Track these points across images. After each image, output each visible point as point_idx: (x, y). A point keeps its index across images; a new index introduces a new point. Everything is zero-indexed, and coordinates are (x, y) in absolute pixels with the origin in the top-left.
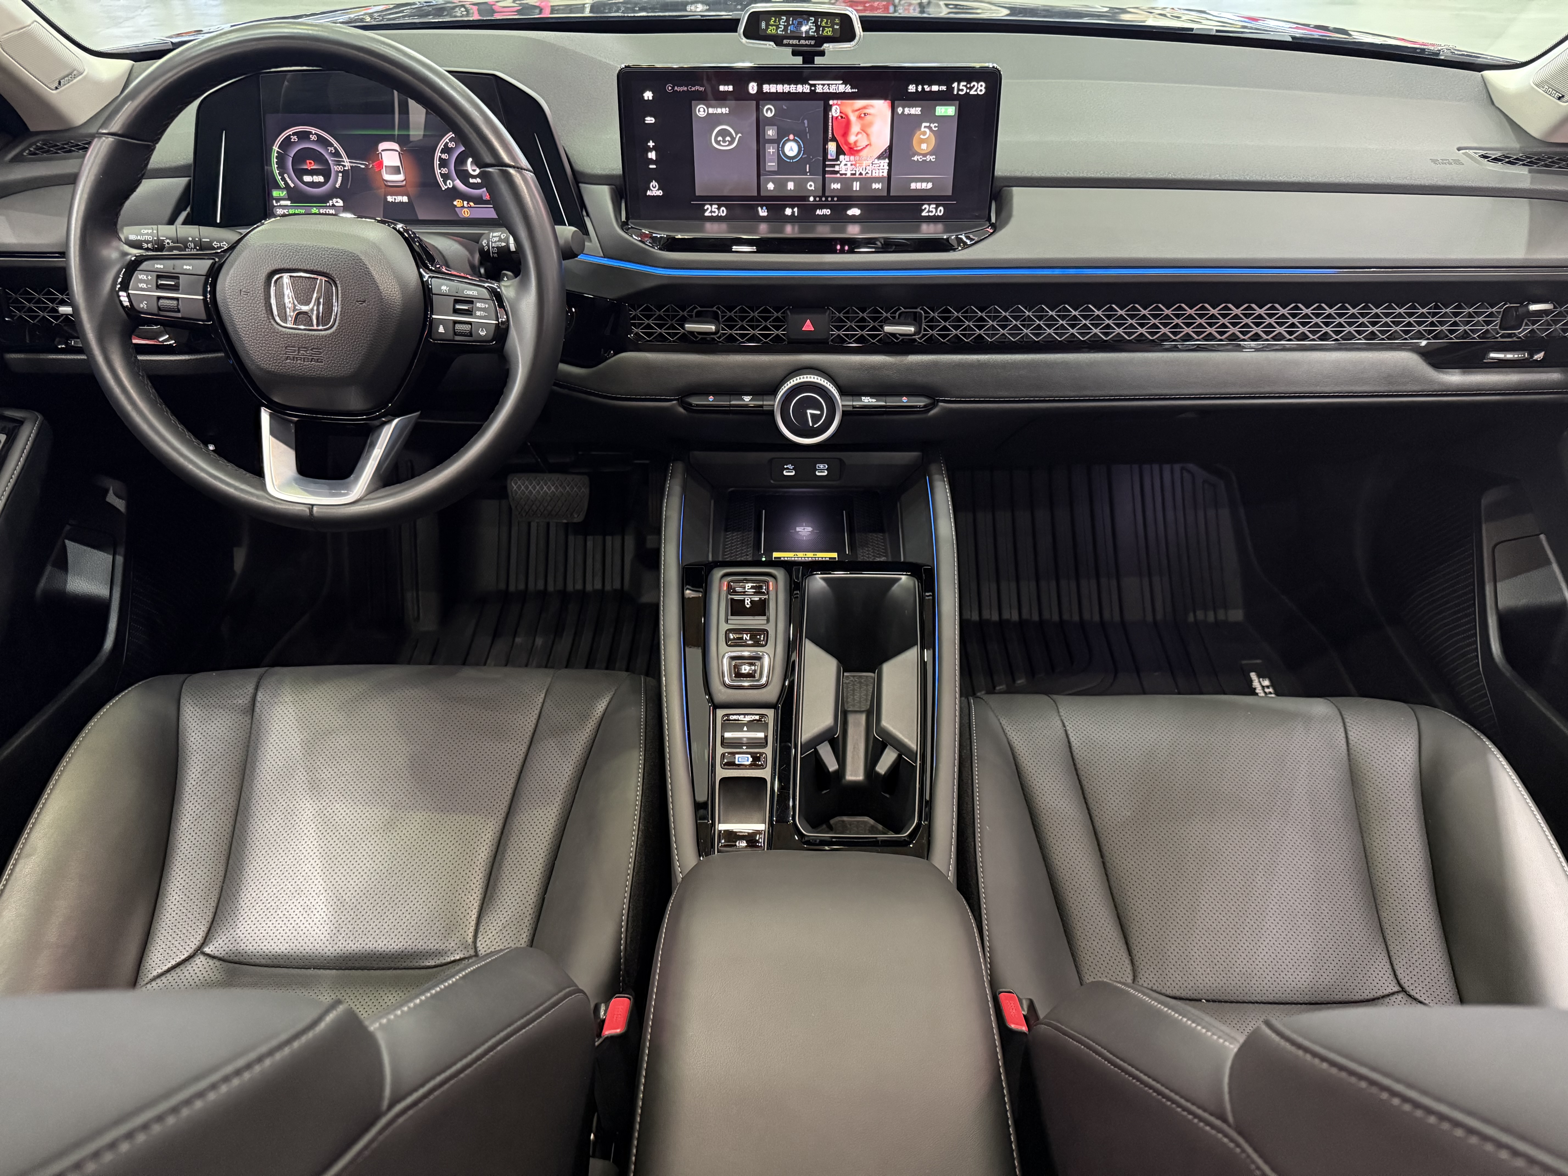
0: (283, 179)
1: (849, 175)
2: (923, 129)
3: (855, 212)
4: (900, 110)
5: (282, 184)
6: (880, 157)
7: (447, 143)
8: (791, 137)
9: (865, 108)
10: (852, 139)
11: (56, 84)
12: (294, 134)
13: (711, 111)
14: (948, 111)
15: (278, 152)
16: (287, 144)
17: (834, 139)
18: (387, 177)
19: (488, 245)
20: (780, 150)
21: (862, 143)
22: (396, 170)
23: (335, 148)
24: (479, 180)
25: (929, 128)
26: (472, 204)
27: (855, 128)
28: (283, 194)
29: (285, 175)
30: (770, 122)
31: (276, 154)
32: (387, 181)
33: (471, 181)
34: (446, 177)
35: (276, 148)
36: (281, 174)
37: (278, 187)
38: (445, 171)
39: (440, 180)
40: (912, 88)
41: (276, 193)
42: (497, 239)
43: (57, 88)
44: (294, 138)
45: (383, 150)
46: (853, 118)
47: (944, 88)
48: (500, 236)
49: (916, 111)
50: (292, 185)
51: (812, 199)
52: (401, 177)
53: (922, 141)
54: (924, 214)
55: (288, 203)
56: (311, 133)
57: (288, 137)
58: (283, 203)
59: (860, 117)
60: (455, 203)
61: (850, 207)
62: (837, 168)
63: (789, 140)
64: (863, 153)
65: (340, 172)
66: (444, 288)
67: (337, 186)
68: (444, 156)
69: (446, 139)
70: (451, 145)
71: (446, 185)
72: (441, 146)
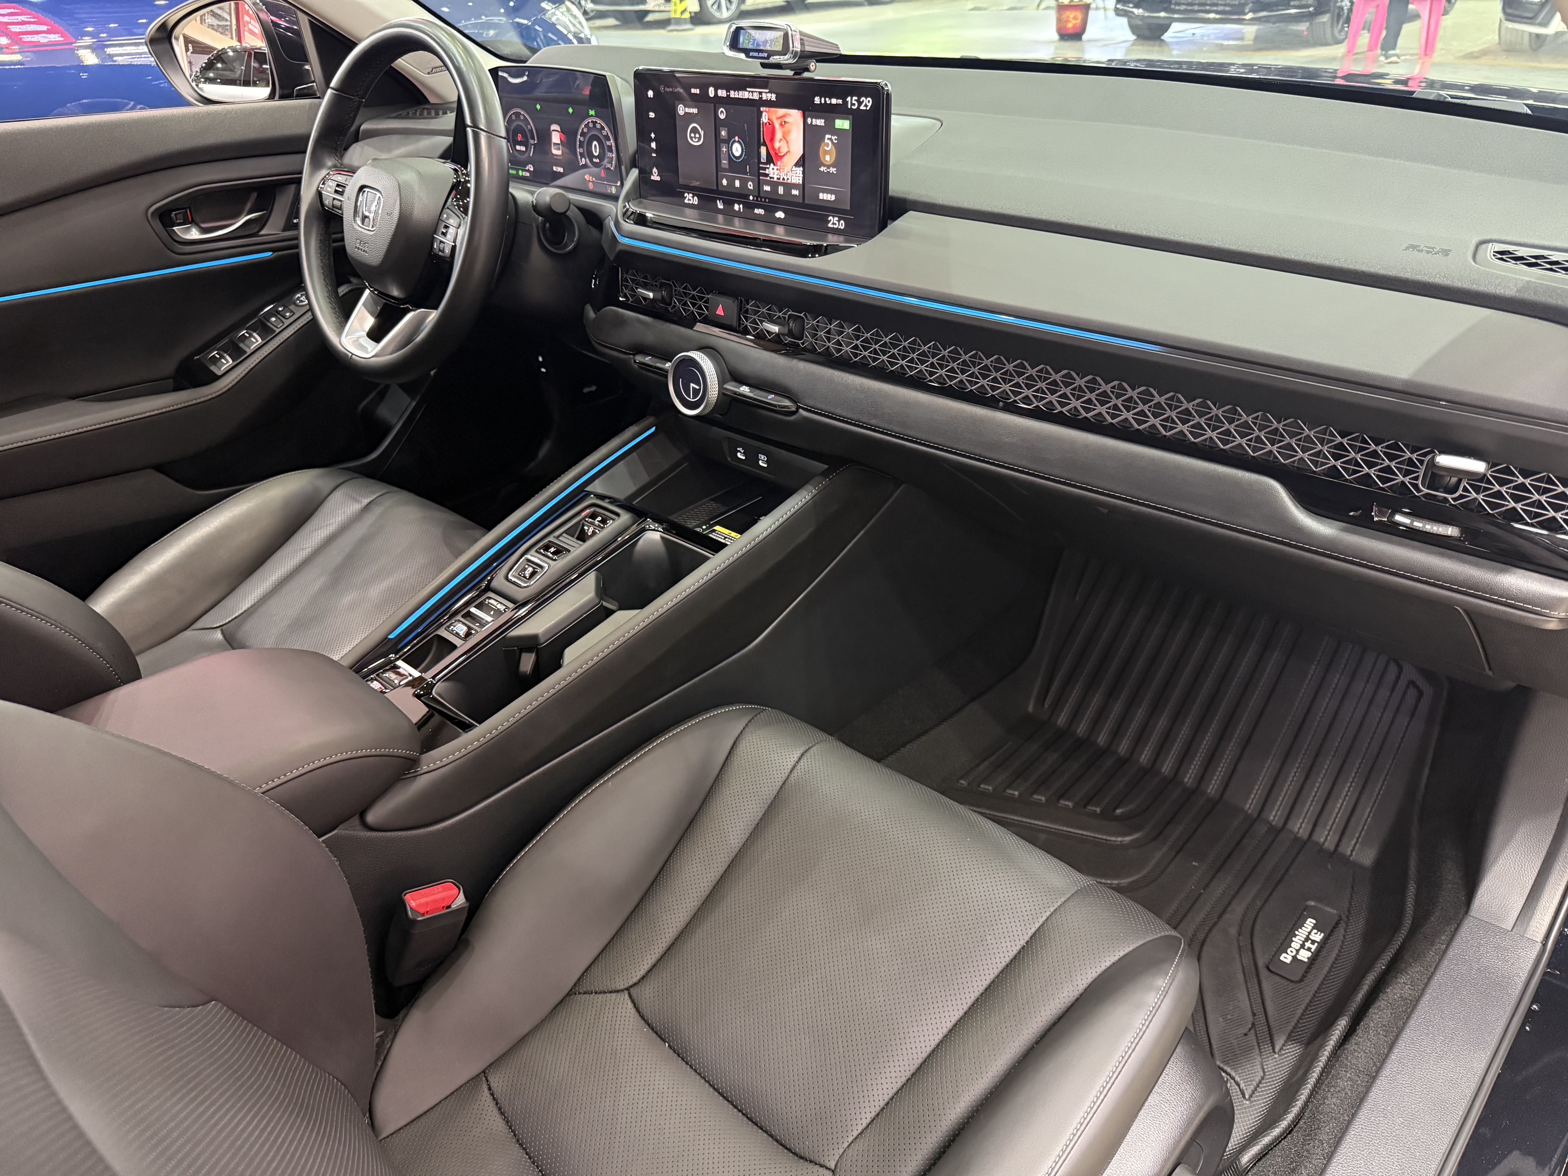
1: (775, 179)
2: (826, 141)
3: (780, 215)
6: (797, 165)
7: (583, 128)
8: (737, 138)
9: (784, 116)
10: (777, 145)
11: (430, 70)
12: (513, 114)
13: (687, 110)
14: (843, 124)
17: (765, 144)
18: (554, 151)
20: (730, 149)
21: (784, 150)
22: (558, 146)
23: (531, 127)
24: (598, 161)
25: (831, 139)
27: (779, 135)
30: (724, 123)
32: (554, 154)
33: (594, 160)
34: (582, 155)
38: (581, 150)
39: (579, 157)
40: (817, 100)
43: (428, 73)
44: (514, 117)
45: (553, 130)
46: (777, 125)
47: (840, 101)
49: (820, 122)
51: (751, 198)
52: (560, 152)
53: (827, 152)
54: (830, 225)
56: (521, 114)
59: (781, 125)
61: (777, 210)
62: (767, 172)
63: (735, 141)
64: (784, 159)
65: (533, 144)
66: (445, 216)
67: (531, 155)
68: (583, 138)
69: (583, 125)
70: (585, 130)
71: (581, 161)
72: (580, 130)
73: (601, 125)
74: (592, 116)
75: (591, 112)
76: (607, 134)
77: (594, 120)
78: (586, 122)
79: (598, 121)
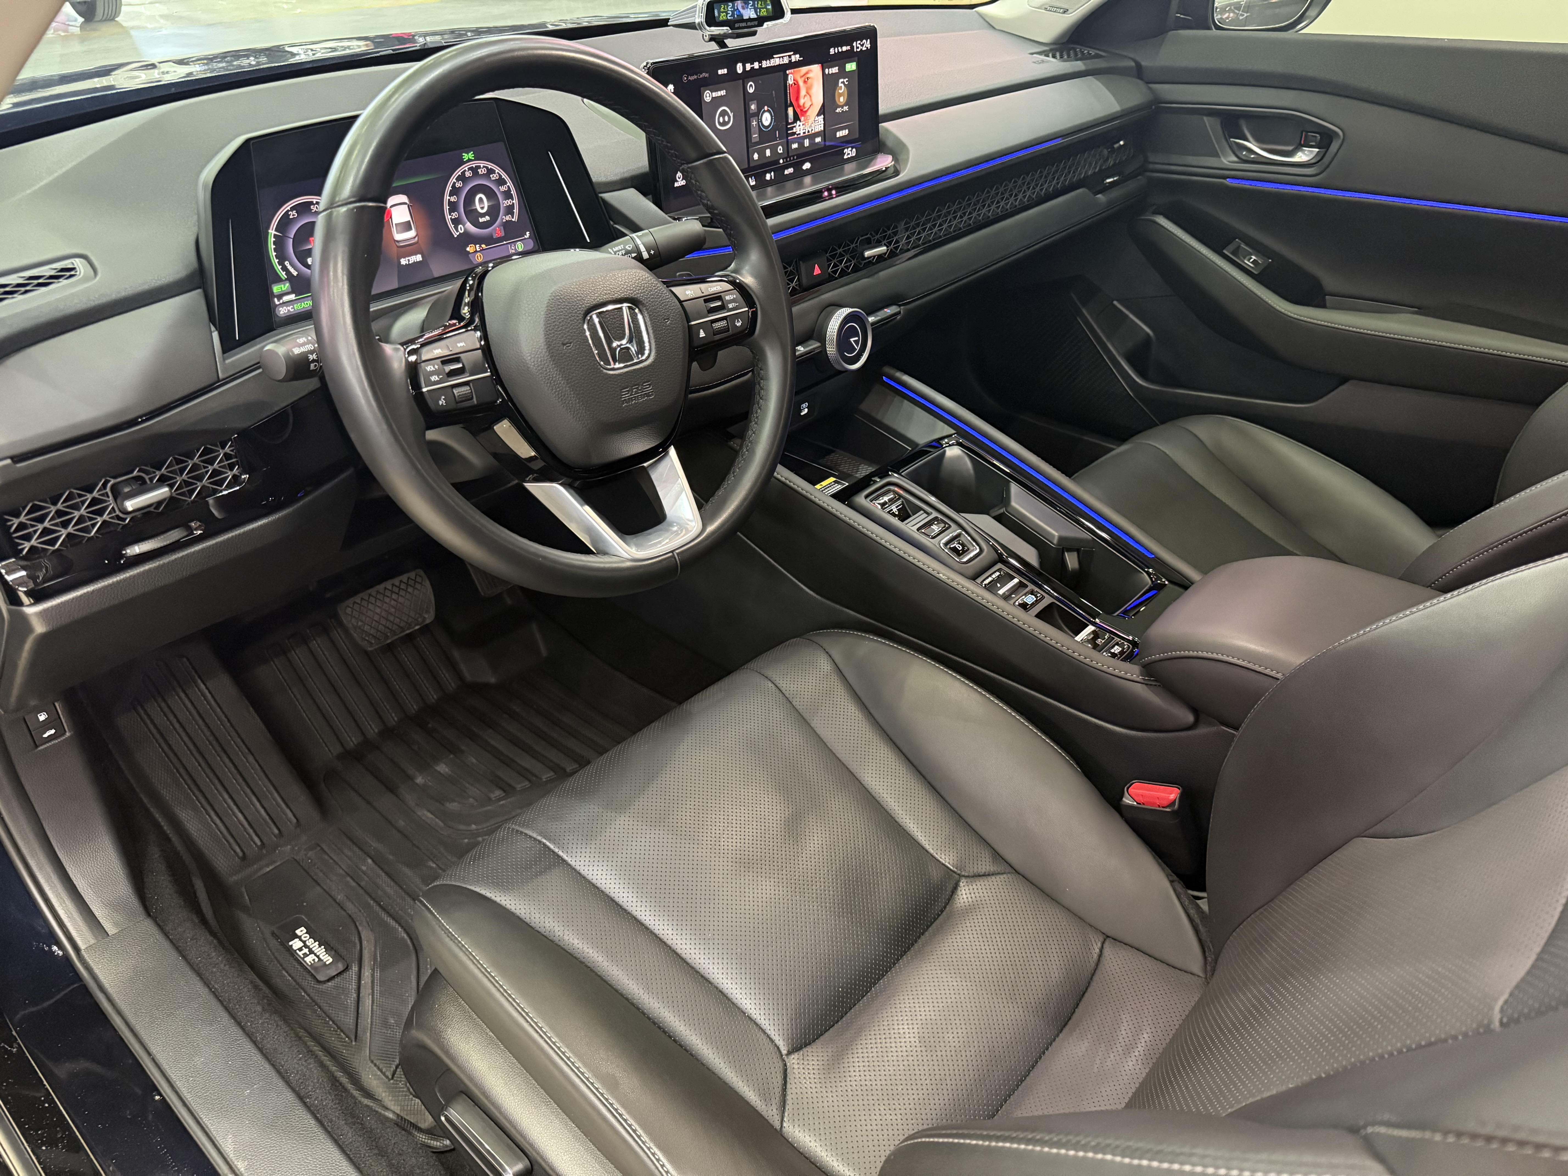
0: (285, 269)
1: (802, 134)
2: (840, 85)
3: (807, 166)
4: (827, 71)
5: (283, 275)
7: (454, 183)
8: (766, 108)
9: (807, 73)
10: (802, 101)
12: (292, 209)
13: (715, 94)
14: (851, 67)
15: (275, 236)
16: (285, 223)
17: (792, 105)
18: (398, 237)
20: (760, 121)
21: (807, 105)
22: (407, 226)
24: (488, 218)
25: (843, 82)
26: (483, 246)
27: (803, 92)
28: (286, 287)
29: (287, 263)
30: (753, 97)
31: (273, 239)
32: (398, 241)
33: (481, 220)
34: (456, 222)
35: (272, 232)
36: (281, 263)
37: (279, 280)
38: (455, 215)
39: (451, 226)
40: (832, 51)
41: (276, 289)
44: (293, 214)
45: (391, 207)
46: (801, 83)
47: (849, 48)
48: (625, 249)
49: (835, 70)
50: (295, 273)
51: (781, 161)
52: (412, 233)
53: (840, 95)
54: (845, 157)
55: (292, 297)
56: (311, 203)
57: (286, 214)
58: (286, 298)
59: (805, 82)
60: (468, 249)
61: (803, 163)
62: (794, 130)
63: (765, 111)
64: (808, 114)
66: (688, 293)
68: (453, 199)
69: (453, 179)
70: (458, 185)
71: (457, 231)
72: (449, 188)
73: (487, 168)
74: (469, 160)
75: (466, 157)
76: (500, 176)
77: (474, 164)
78: (458, 172)
79: (482, 163)
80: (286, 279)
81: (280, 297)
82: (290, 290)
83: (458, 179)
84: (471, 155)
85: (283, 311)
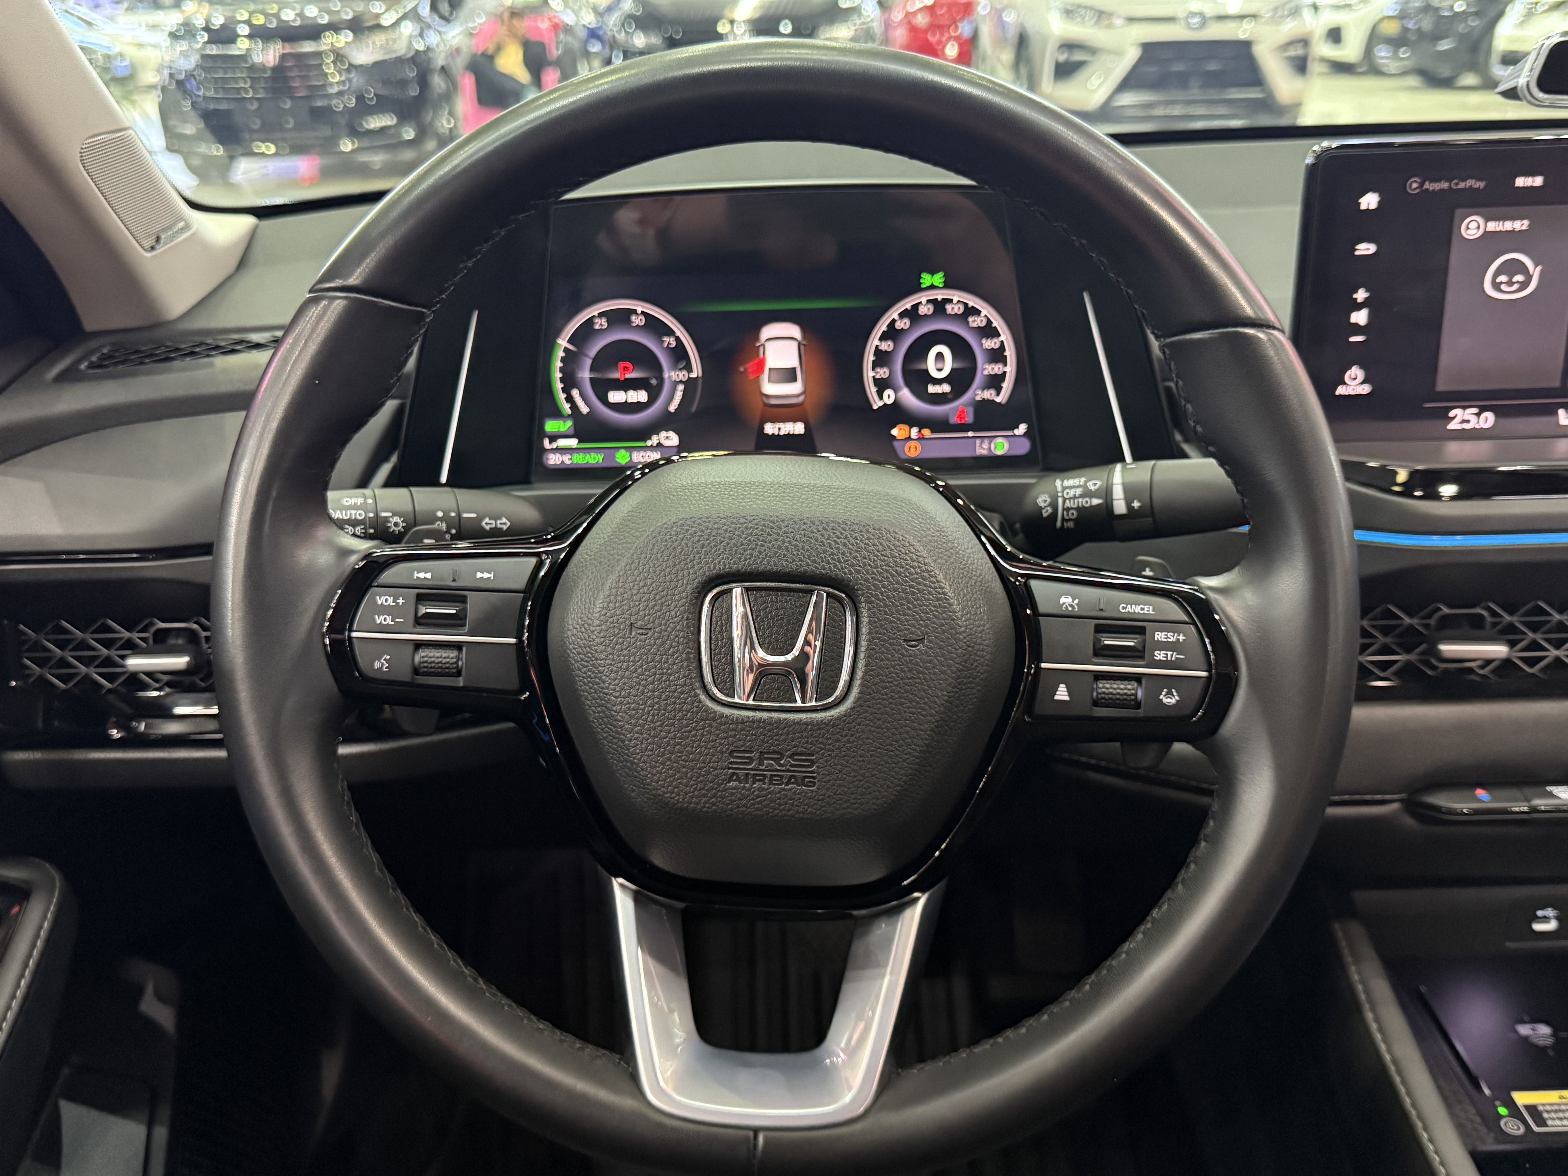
0: (570, 399)
5: (566, 408)
7: (894, 321)
12: (601, 315)
15: (566, 350)
16: (585, 334)
18: (771, 388)
19: (1054, 505)
22: (789, 375)
23: (678, 339)
24: (946, 388)
26: (926, 432)
28: (565, 426)
29: (575, 393)
31: (561, 354)
32: (768, 396)
33: (932, 389)
34: (882, 385)
35: (563, 342)
36: (567, 390)
37: (557, 414)
38: (883, 373)
39: (871, 390)
41: (551, 426)
42: (1079, 491)
43: (153, 248)
44: (601, 323)
45: (768, 340)
48: (1085, 486)
50: (585, 409)
52: (795, 388)
55: (573, 442)
56: (634, 312)
57: (590, 321)
58: (562, 443)
60: (894, 432)
65: (681, 382)
66: (1066, 600)
67: (672, 408)
68: (885, 346)
69: (894, 314)
70: (901, 324)
71: (881, 398)
72: (882, 326)
73: (966, 305)
74: (932, 287)
75: (926, 279)
76: (989, 322)
77: (940, 296)
78: (907, 304)
79: (956, 296)
80: (569, 416)
81: (553, 438)
82: (572, 432)
83: (902, 315)
84: (938, 279)
85: (554, 460)
